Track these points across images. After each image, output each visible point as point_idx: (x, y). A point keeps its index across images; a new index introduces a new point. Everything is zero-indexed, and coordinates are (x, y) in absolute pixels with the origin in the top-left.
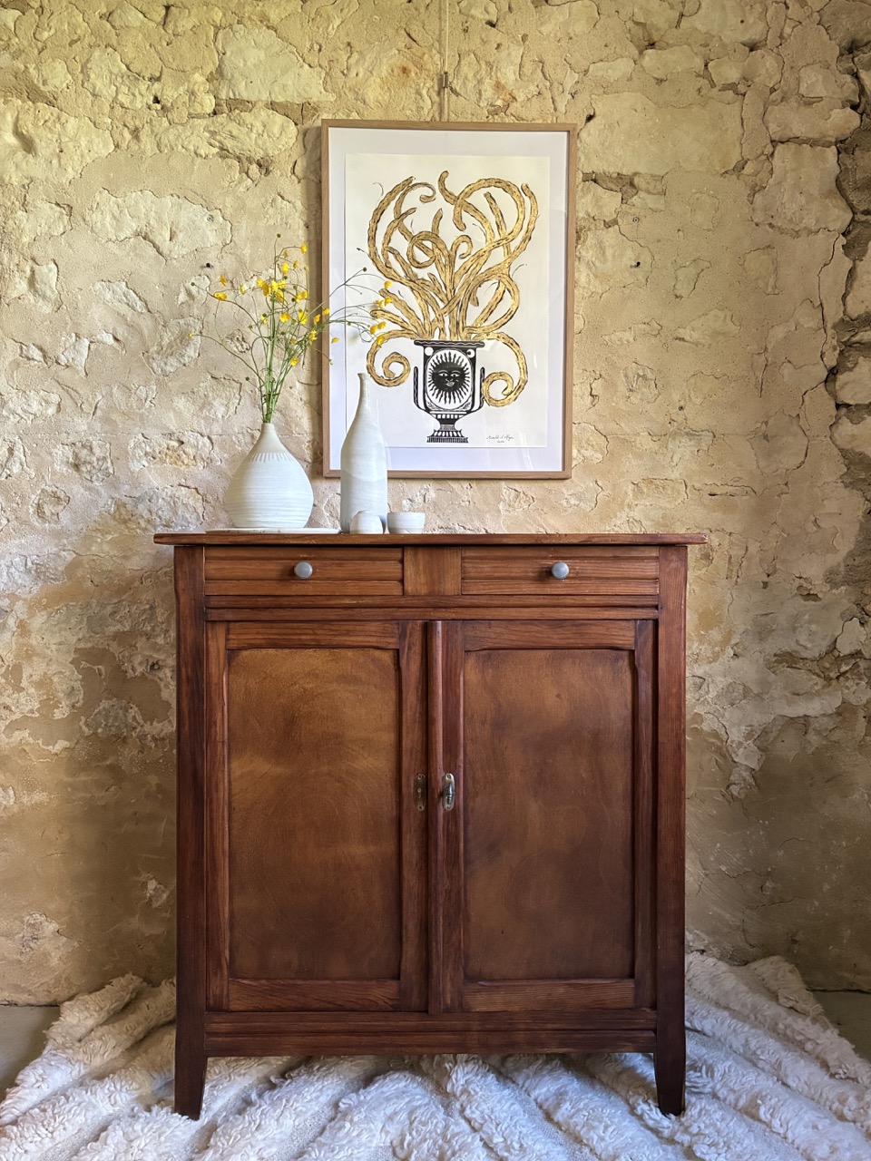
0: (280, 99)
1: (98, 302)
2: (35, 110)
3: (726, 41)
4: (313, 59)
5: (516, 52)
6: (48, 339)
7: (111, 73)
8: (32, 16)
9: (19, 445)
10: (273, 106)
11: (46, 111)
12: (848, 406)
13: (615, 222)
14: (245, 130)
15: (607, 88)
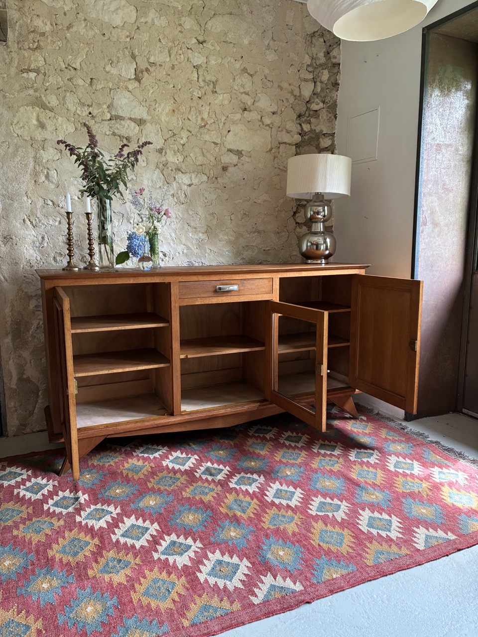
0: (133, 117)
1: (72, 185)
2: (45, 112)
3: (267, 111)
4: (143, 103)
5: (208, 108)
6: (55, 198)
7: (73, 101)
8: (41, 76)
9: (46, 236)
10: (131, 119)
11: (50, 114)
12: (298, 223)
13: (237, 165)
14: (122, 126)
15: (234, 122)
